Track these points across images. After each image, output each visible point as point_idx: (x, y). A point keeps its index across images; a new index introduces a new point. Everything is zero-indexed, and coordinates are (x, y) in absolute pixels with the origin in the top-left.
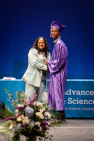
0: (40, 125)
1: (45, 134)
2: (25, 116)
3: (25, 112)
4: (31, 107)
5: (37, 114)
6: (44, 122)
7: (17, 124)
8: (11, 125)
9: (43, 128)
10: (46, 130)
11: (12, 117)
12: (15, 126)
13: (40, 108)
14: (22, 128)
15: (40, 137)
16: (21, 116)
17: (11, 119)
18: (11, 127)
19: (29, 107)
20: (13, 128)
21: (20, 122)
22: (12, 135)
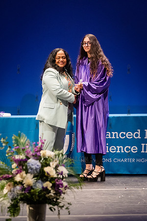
0: (51, 187)
1: (58, 201)
2: (27, 173)
3: (26, 166)
4: (37, 159)
5: (46, 169)
6: (57, 183)
7: (15, 186)
8: (5, 188)
9: (55, 191)
10: (60, 195)
11: (8, 175)
12: (12, 189)
13: (50, 161)
14: (23, 192)
15: (51, 206)
16: (21, 174)
17: (6, 179)
18: (5, 191)
19: (34, 158)
20: (9, 193)
21: (19, 182)
22: (7, 203)
